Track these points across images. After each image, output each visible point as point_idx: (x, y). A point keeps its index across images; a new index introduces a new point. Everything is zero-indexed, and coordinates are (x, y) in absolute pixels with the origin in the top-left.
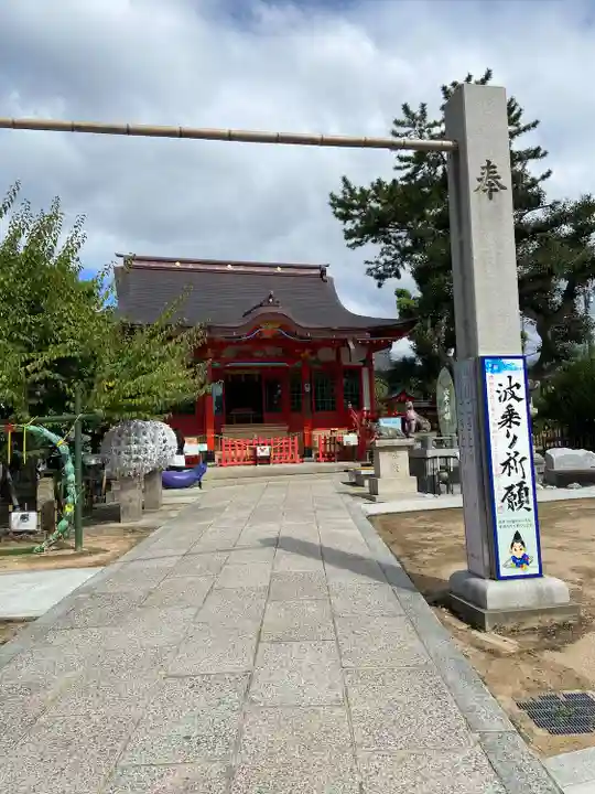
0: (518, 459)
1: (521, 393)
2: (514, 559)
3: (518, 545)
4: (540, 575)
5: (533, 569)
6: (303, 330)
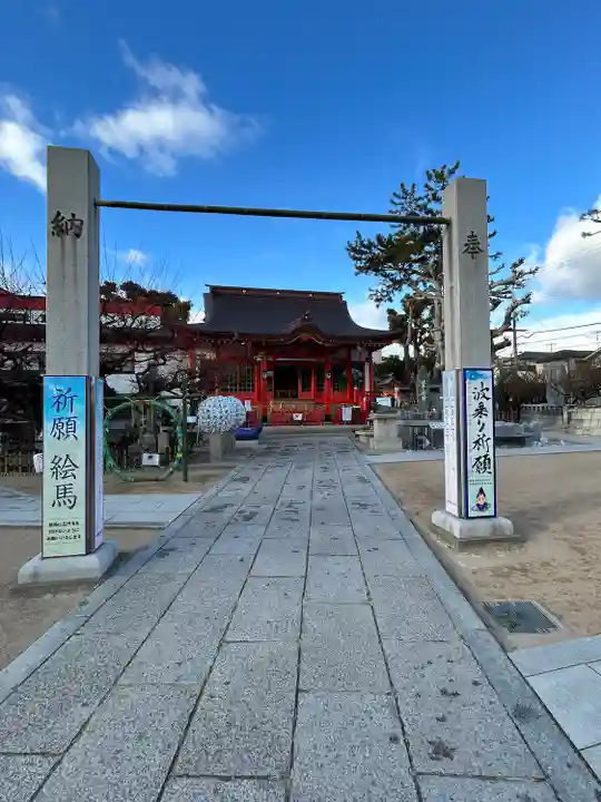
0: (485, 439)
1: (489, 394)
2: (478, 505)
3: (482, 496)
4: (495, 516)
5: (490, 512)
6: (327, 338)
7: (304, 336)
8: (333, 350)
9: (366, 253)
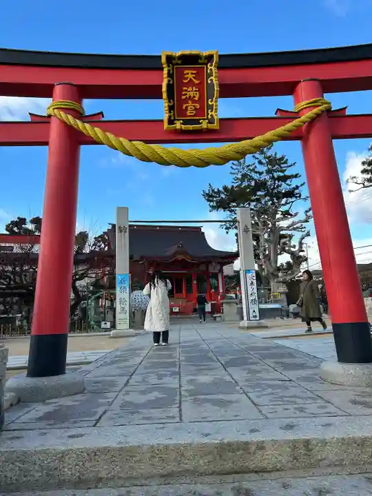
0: (254, 293)
2: (253, 316)
3: (254, 313)
6: (193, 258)
7: (180, 257)
8: (198, 265)
9: (216, 197)
